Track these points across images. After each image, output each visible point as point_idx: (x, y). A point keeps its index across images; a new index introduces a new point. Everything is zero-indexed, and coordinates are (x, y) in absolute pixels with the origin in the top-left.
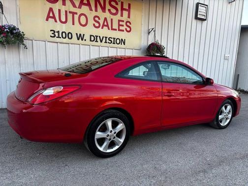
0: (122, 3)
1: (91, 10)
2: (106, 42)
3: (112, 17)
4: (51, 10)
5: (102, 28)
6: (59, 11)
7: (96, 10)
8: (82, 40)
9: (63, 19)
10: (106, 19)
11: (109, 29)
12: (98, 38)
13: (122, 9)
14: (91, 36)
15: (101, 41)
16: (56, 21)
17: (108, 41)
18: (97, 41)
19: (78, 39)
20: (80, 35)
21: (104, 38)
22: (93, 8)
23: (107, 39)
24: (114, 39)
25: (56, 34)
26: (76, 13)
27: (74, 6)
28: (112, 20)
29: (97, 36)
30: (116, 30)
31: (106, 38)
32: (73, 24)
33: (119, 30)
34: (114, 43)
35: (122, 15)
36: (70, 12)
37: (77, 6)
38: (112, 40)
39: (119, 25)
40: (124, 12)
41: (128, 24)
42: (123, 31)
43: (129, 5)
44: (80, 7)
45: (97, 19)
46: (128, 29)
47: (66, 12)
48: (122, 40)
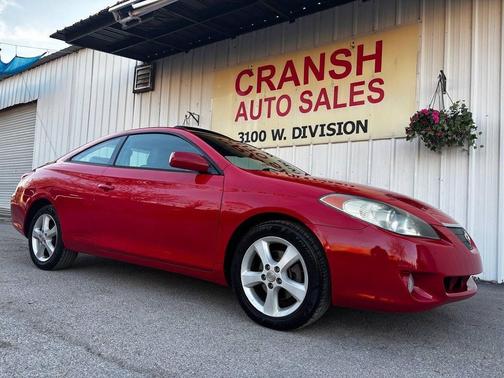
0: (361, 49)
1: (297, 83)
2: (322, 135)
3: (337, 82)
4: (242, 104)
5: (316, 109)
6: (252, 102)
7: (306, 82)
8: (280, 139)
9: (255, 114)
10: (323, 91)
11: (329, 108)
12: (307, 130)
13: (361, 59)
14: (294, 129)
15: (313, 135)
16: (246, 119)
17: (326, 131)
18: (304, 137)
19: (274, 139)
20: (278, 131)
21: (319, 128)
22: (301, 79)
23: (325, 128)
24: (340, 124)
25: (245, 137)
26: (274, 98)
27: (272, 88)
28: (336, 88)
29: (304, 128)
30: (344, 105)
31: (322, 126)
32: (269, 117)
33: (352, 103)
34: (340, 134)
35: (359, 72)
36: (266, 100)
37: (276, 86)
38: (336, 128)
39: (353, 94)
40: (365, 63)
41: (376, 85)
42: (362, 103)
43: (379, 45)
44: (280, 87)
45: (306, 97)
46: (376, 96)
47: (261, 101)
48: (359, 122)
